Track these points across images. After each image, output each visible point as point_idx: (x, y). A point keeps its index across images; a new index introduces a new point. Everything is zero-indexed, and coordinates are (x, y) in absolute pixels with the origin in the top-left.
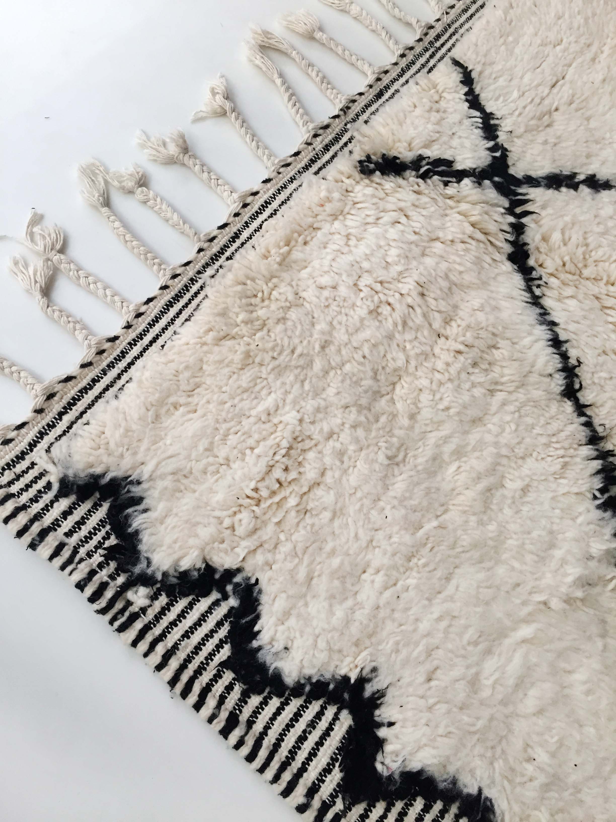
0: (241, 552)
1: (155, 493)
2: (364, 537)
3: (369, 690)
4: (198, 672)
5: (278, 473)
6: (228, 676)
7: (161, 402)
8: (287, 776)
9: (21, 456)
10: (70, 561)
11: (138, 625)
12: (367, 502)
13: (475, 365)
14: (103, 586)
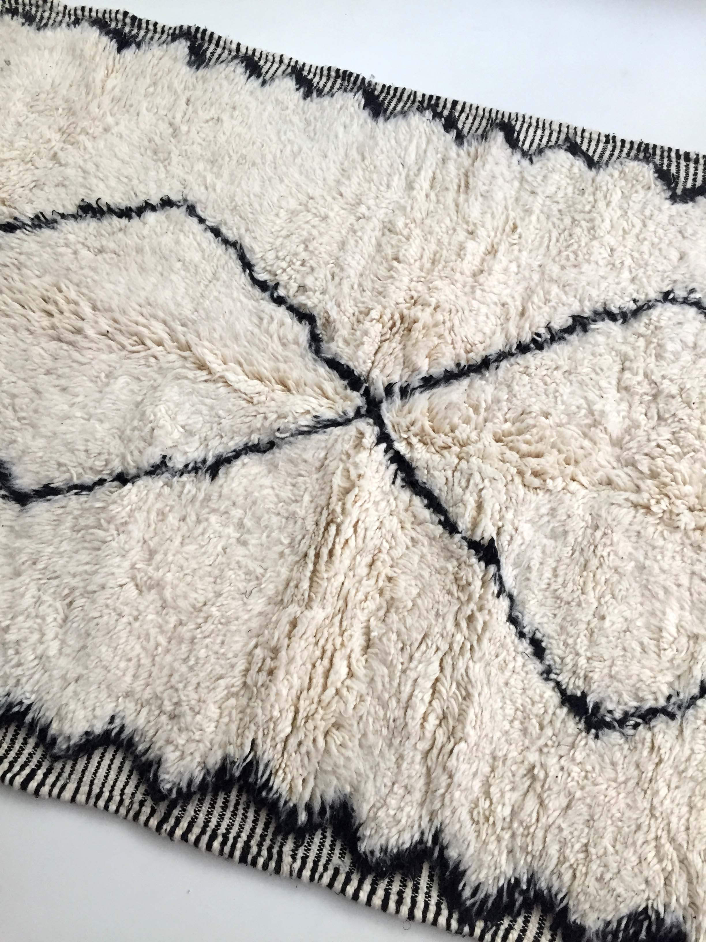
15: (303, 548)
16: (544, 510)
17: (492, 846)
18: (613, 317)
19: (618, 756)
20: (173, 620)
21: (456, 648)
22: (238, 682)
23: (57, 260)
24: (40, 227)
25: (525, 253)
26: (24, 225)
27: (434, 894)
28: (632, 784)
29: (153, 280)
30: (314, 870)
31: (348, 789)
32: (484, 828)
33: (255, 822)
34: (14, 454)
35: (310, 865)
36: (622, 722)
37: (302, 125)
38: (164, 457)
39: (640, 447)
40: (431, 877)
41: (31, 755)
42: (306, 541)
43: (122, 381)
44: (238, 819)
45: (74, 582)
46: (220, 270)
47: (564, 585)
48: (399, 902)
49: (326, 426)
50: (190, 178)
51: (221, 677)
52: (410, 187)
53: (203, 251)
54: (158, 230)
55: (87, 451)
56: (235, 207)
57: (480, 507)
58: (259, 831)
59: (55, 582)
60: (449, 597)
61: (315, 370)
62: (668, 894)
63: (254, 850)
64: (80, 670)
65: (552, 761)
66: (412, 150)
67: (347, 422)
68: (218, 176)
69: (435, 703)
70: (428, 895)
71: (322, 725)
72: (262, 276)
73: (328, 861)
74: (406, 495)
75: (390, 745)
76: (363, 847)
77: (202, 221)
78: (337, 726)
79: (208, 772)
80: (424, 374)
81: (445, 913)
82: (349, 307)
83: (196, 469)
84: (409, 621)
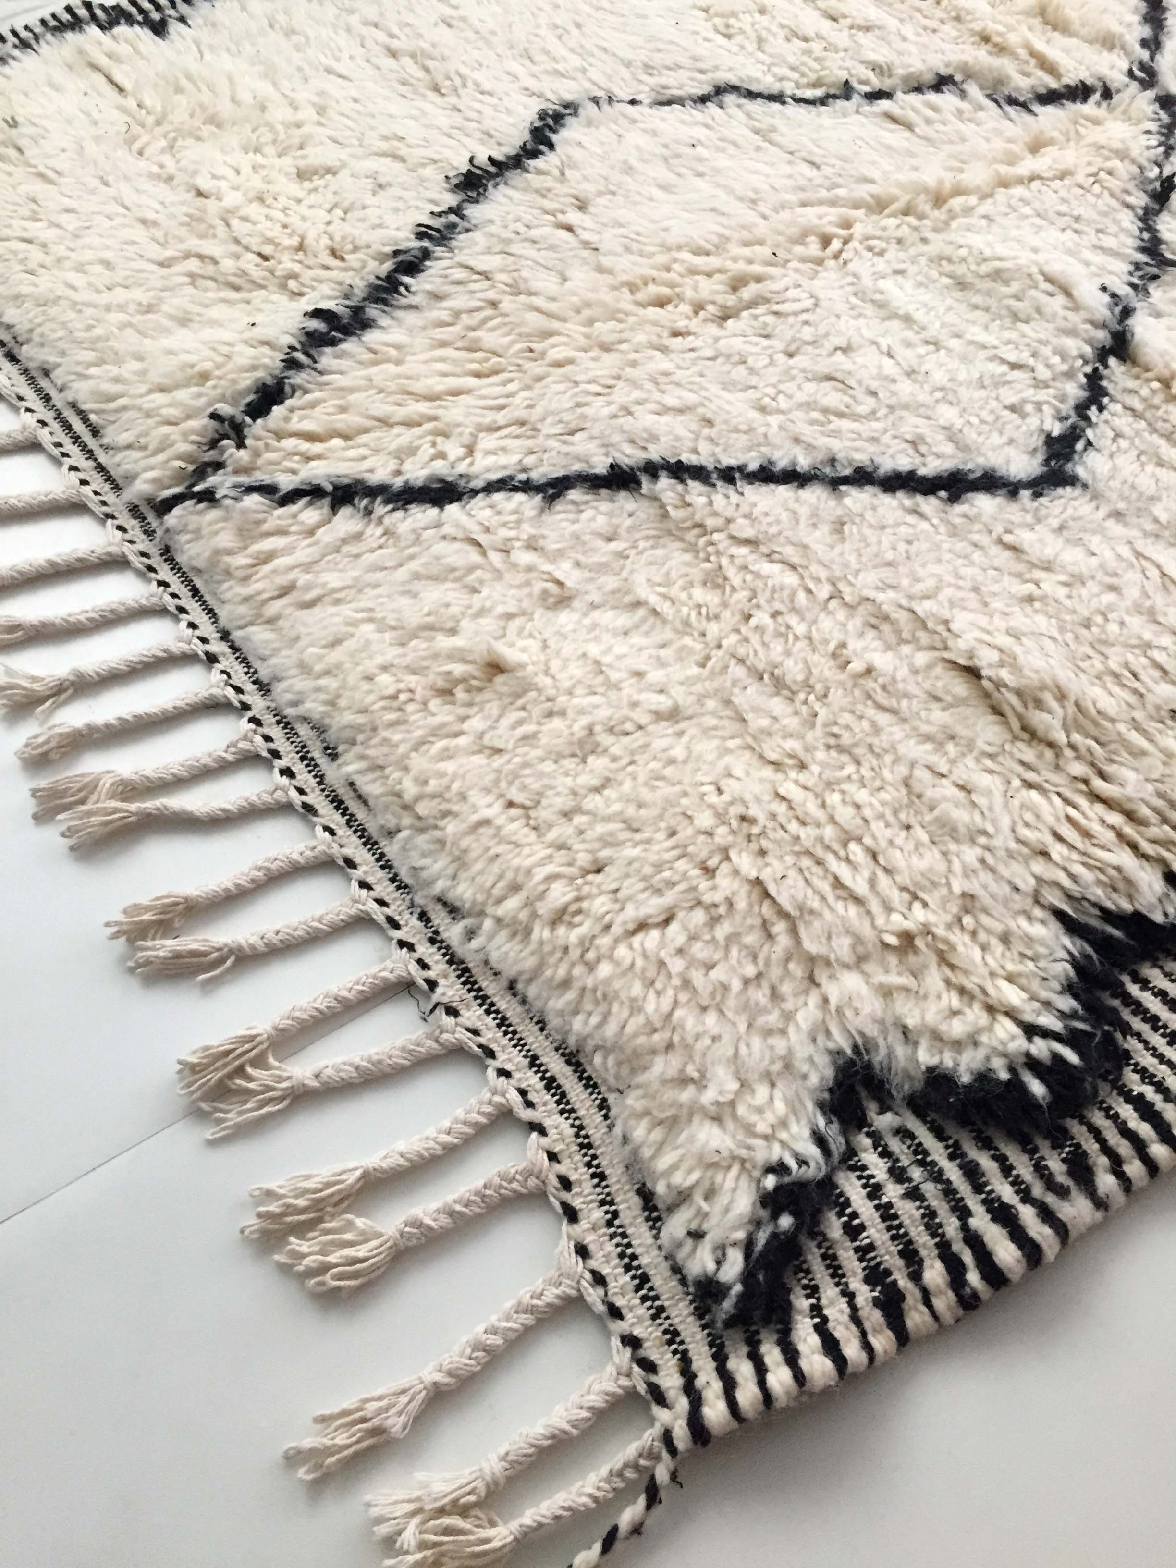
24: (449, 239)
26: (425, 253)
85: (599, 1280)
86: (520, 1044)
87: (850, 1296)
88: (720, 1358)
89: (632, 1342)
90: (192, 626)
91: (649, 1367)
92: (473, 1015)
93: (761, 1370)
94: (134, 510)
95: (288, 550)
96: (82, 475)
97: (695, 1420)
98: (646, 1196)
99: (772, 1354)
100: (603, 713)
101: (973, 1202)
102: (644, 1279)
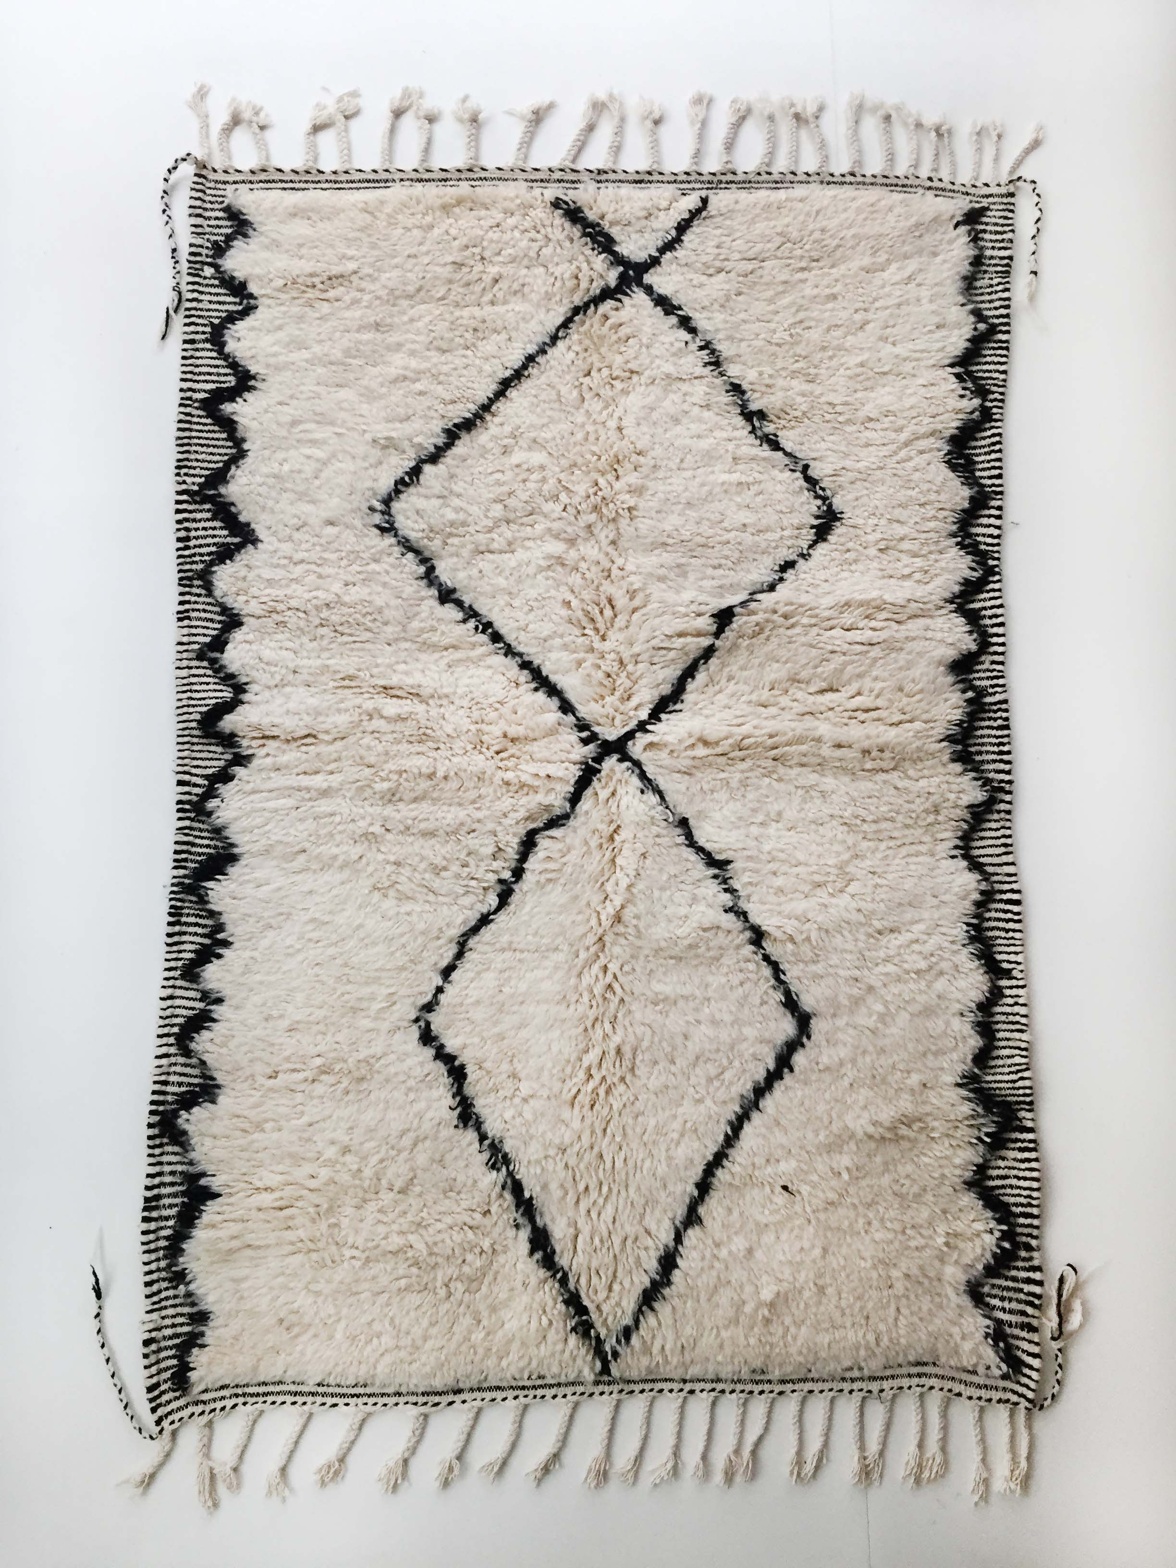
0: (263, 292)
1: (256, 240)
2: (322, 337)
3: (252, 383)
4: (199, 317)
5: (316, 280)
6: (208, 329)
7: (304, 210)
8: (189, 376)
9: (225, 183)
10: (198, 234)
11: (197, 279)
12: (342, 328)
13: (475, 330)
14: (200, 254)
15: (770, 763)
16: (663, 586)
17: (943, 564)
18: (431, 570)
19: (850, 497)
20: (865, 844)
21: (813, 621)
22: (895, 774)
23: (542, 1115)
24: (505, 1156)
25: (379, 661)
26: (510, 1174)
27: (982, 596)
28: (866, 484)
29: (531, 1009)
30: (997, 677)
31: (942, 669)
32: (933, 572)
33: (982, 728)
34: (767, 1049)
35: (995, 682)
36: (824, 499)
37: (271, 934)
38: (726, 911)
39: (570, 524)
40: (973, 602)
41: (996, 910)
42: (763, 763)
43: (657, 987)
44: (986, 740)
45: (862, 937)
46: (498, 946)
47: (726, 558)
48: (996, 616)
49: (649, 781)
50: (385, 1026)
51: (896, 788)
52: (325, 793)
53: (479, 973)
54: (468, 1029)
55: (742, 984)
56: (412, 961)
57: (680, 635)
58: (987, 723)
59: (867, 953)
60: (772, 639)
61: (587, 813)
62: (931, 450)
63: (1000, 722)
64: (929, 898)
65: (872, 537)
66: (272, 804)
67: (637, 764)
68: (372, 998)
69: (861, 625)
70: (984, 600)
71: (905, 700)
72: (493, 900)
73: (988, 670)
74: (688, 697)
75: (902, 649)
76: (974, 647)
77: (440, 990)
78: (901, 689)
79: (966, 770)
80: (560, 714)
81: (991, 586)
82: (506, 803)
83: (725, 881)
84: (804, 661)
85: (980, 1398)
86: (902, 1376)
87: (1024, 1339)
88: (1018, 1383)
89: (1000, 1401)
90: (671, 1391)
91: (1008, 1401)
92: (886, 1385)
93: (1029, 1377)
94: (597, 1383)
95: (664, 1338)
96: (560, 1396)
97: (1029, 1401)
98: (969, 1372)
99: (1026, 1371)
100: (811, 1276)
101: (1021, 1286)
102: (986, 1386)
